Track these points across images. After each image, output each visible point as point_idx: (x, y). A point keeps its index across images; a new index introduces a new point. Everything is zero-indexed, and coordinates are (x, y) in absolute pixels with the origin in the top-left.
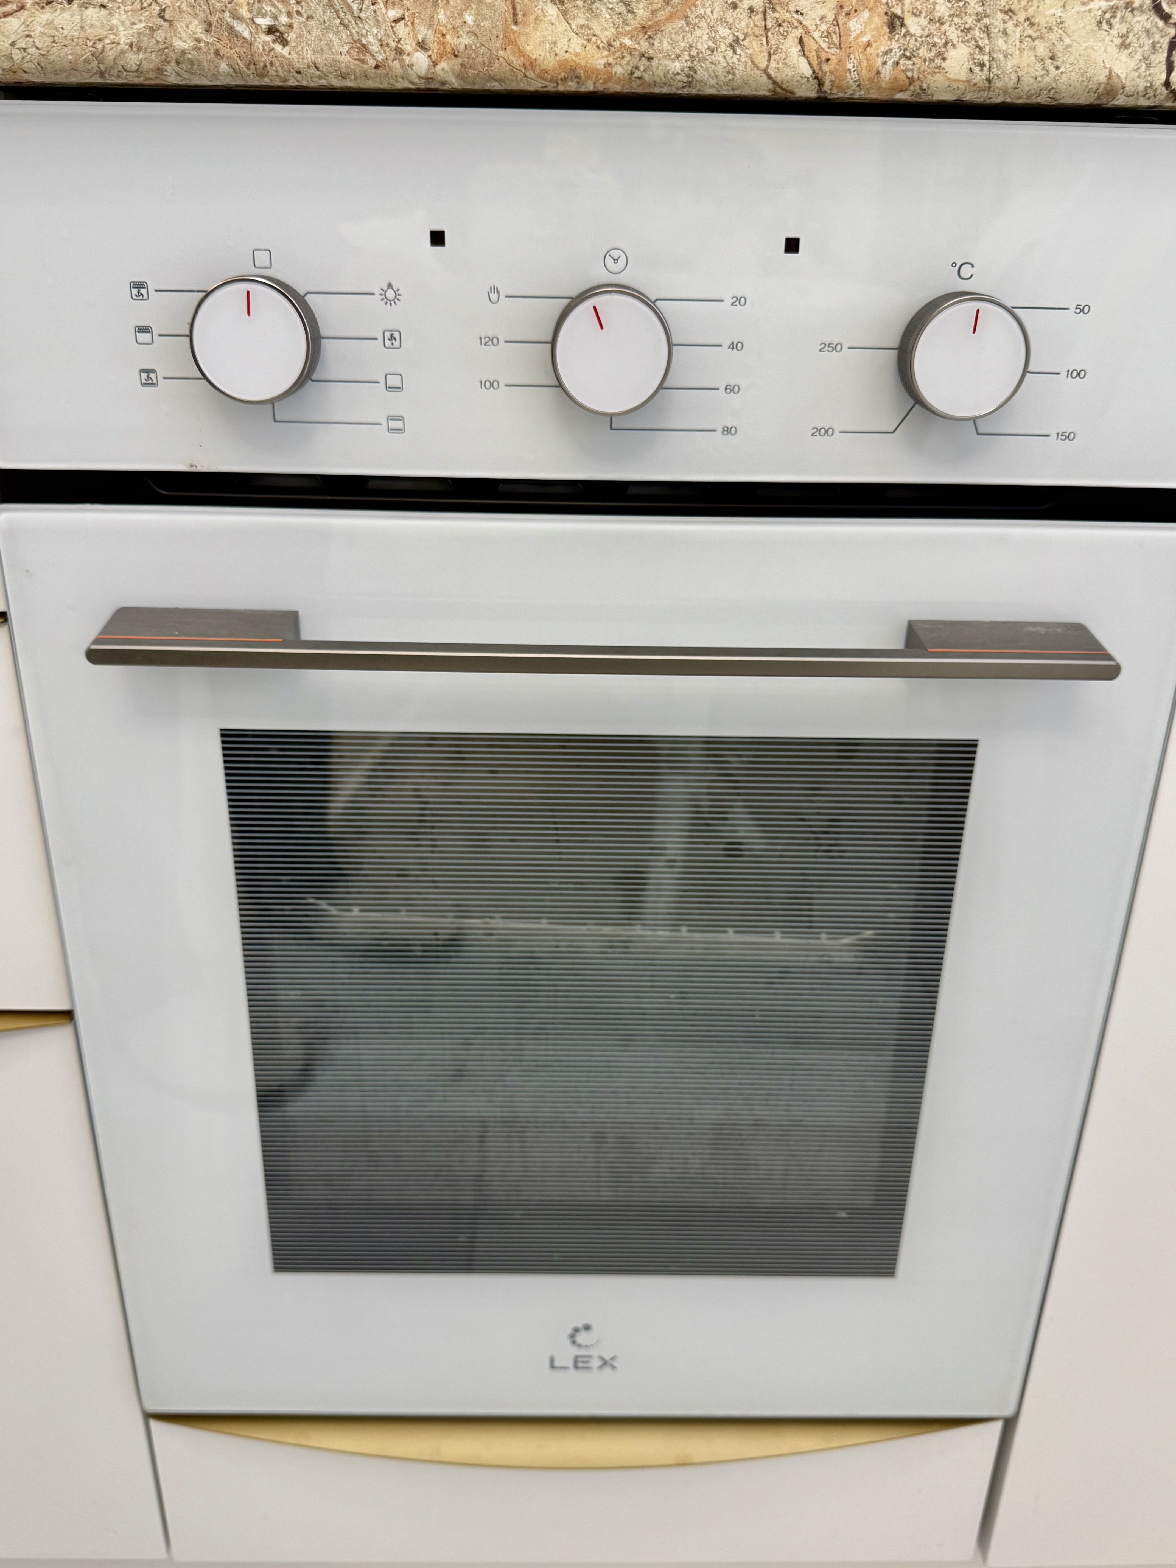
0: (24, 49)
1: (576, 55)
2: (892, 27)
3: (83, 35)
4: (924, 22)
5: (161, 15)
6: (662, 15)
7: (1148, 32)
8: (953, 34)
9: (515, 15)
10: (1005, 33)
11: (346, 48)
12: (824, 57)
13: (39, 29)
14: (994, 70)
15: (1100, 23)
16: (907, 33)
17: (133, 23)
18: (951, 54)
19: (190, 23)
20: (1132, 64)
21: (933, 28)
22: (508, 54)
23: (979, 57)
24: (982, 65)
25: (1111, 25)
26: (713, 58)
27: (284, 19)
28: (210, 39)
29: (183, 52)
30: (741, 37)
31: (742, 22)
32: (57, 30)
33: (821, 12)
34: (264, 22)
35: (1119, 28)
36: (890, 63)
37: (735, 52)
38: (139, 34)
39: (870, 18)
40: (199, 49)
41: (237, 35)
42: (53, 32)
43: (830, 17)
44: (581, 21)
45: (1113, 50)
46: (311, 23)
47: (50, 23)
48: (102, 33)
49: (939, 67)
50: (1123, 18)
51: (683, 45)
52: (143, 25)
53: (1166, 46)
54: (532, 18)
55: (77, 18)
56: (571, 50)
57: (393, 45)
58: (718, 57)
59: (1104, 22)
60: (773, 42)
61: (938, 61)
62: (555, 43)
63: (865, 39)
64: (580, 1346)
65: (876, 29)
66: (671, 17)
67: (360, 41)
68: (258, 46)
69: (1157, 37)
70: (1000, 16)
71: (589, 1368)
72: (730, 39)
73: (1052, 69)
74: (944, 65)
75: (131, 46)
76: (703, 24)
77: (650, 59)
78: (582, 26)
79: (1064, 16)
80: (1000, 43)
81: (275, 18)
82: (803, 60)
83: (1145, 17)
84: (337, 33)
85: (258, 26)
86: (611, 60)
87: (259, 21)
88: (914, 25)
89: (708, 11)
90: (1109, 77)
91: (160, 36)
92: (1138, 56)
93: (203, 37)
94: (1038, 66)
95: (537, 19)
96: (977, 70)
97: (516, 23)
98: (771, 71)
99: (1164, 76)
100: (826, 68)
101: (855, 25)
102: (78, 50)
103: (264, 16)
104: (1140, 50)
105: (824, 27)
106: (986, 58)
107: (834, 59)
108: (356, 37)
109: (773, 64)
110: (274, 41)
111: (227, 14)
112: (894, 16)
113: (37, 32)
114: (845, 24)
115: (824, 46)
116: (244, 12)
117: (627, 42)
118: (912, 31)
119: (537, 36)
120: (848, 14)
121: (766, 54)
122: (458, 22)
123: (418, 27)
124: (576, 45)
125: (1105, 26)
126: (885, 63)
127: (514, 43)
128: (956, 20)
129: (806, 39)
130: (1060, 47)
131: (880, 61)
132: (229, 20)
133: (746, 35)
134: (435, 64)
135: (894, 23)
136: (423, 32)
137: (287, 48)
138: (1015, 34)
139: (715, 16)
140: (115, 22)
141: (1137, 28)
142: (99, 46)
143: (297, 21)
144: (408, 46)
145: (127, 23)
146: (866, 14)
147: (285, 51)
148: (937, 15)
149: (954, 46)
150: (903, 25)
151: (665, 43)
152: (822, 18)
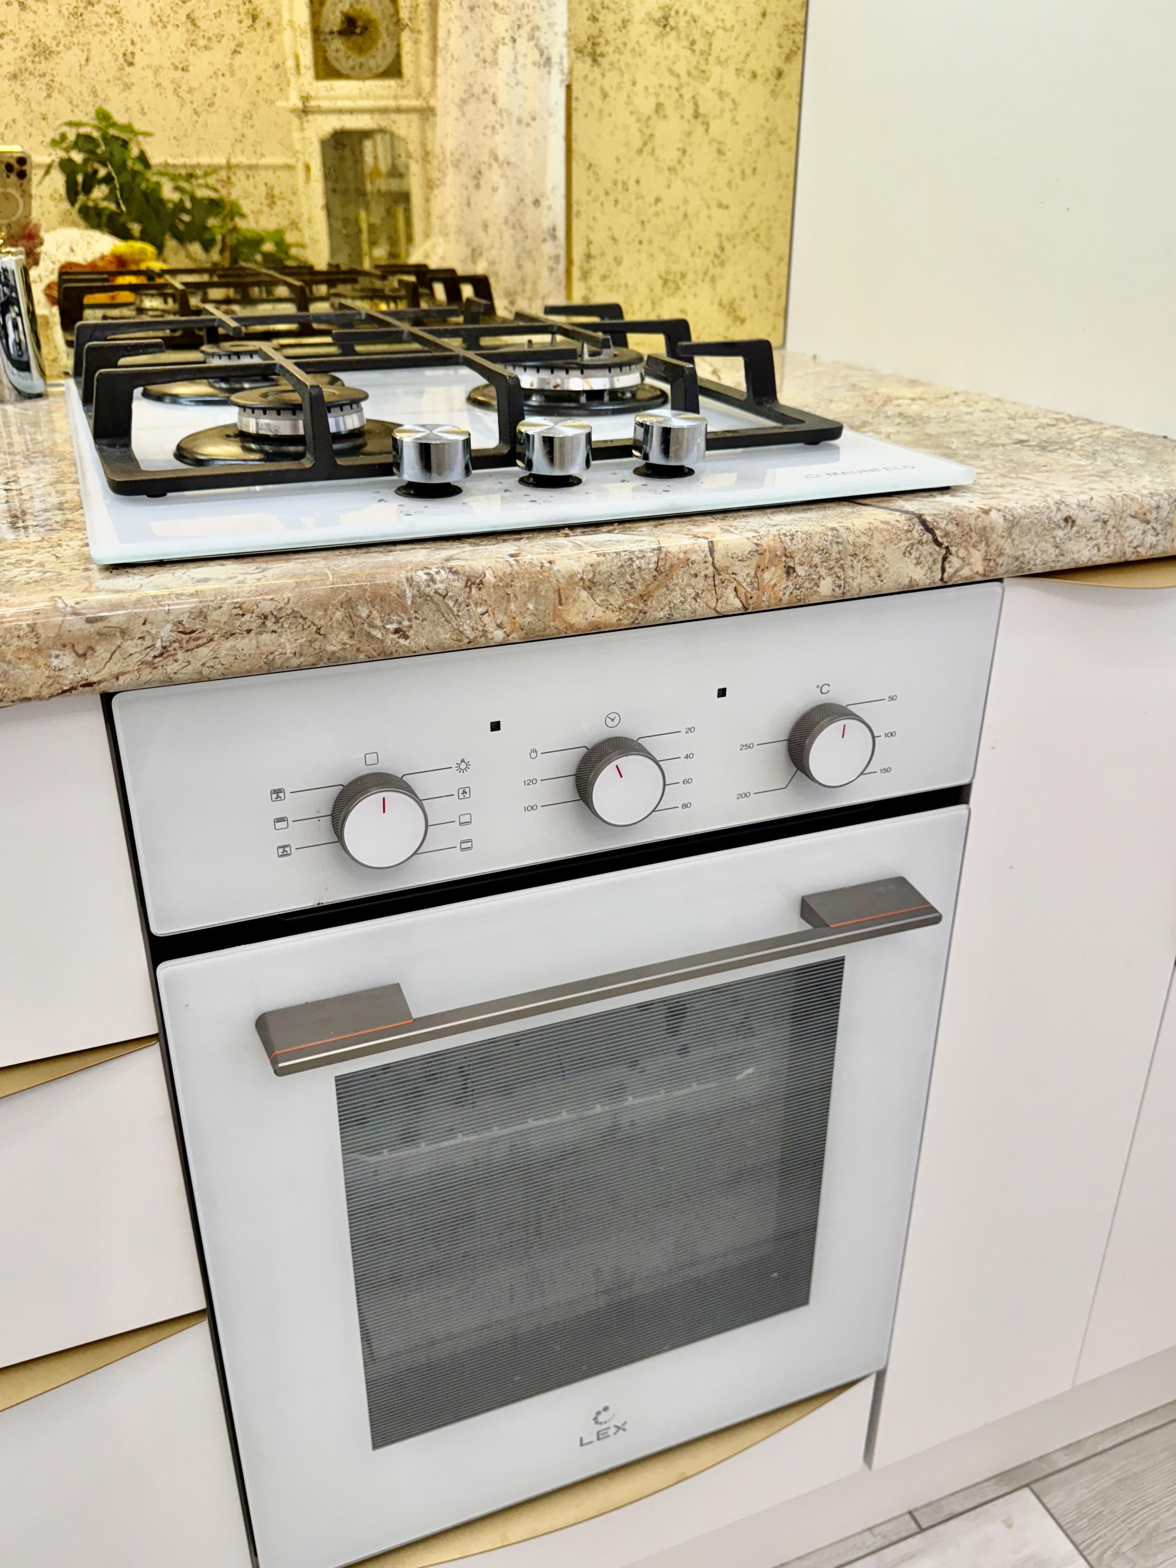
0: (212, 667)
1: (599, 617)
2: (788, 574)
3: (258, 651)
4: (806, 567)
5: (318, 632)
6: (651, 587)
7: (931, 554)
8: (823, 572)
9: (560, 600)
10: (852, 567)
11: (449, 635)
12: (749, 596)
13: (224, 652)
14: (847, 588)
15: (904, 553)
16: (797, 575)
17: (296, 640)
18: (823, 583)
19: (339, 634)
20: (923, 572)
21: (811, 571)
22: (557, 623)
23: (838, 582)
24: (840, 586)
25: (910, 554)
26: (683, 607)
27: (406, 623)
28: (353, 642)
29: (333, 653)
30: (700, 592)
31: (700, 583)
32: (238, 651)
33: (747, 571)
34: (391, 627)
35: (915, 554)
36: (788, 593)
37: (696, 601)
38: (301, 646)
39: (776, 571)
40: (345, 649)
41: (373, 637)
42: (235, 653)
43: (753, 573)
44: (603, 598)
45: (912, 566)
46: (425, 623)
47: (233, 648)
48: (273, 649)
49: (816, 591)
50: (917, 549)
51: (665, 602)
52: (304, 639)
53: (940, 560)
54: (571, 600)
55: (254, 642)
56: (596, 615)
57: (480, 628)
58: (687, 606)
59: (907, 553)
60: (719, 592)
61: (815, 588)
62: (586, 613)
63: (773, 583)
64: (601, 1423)
65: (780, 576)
66: (658, 587)
67: (458, 629)
68: (388, 642)
69: (936, 556)
70: (849, 558)
71: (608, 1436)
72: (693, 595)
73: (879, 582)
74: (819, 589)
75: (295, 654)
76: (677, 588)
77: (645, 613)
78: (603, 601)
79: (885, 553)
80: (850, 573)
81: (400, 623)
82: (737, 600)
83: (928, 547)
84: (442, 627)
85: (387, 630)
86: (621, 617)
87: (388, 626)
88: (801, 571)
89: (680, 581)
90: (911, 581)
91: (317, 645)
92: (926, 568)
93: (348, 641)
94: (871, 582)
95: (574, 600)
96: (837, 589)
97: (561, 604)
98: (718, 609)
99: (940, 576)
100: (750, 602)
101: (767, 576)
102: (255, 662)
103: (392, 623)
104: (927, 565)
105: (748, 580)
106: (842, 582)
107: (755, 597)
108: (456, 627)
109: (719, 605)
110: (399, 638)
111: (366, 625)
112: (790, 567)
113: (223, 655)
114: (761, 576)
115: (749, 590)
116: (378, 623)
117: (631, 605)
118: (800, 574)
119: (574, 610)
120: (763, 570)
121: (715, 600)
122: (523, 610)
123: (497, 616)
124: (600, 612)
125: (907, 554)
126: (784, 594)
127: (560, 616)
128: (825, 564)
129: (739, 588)
130: (883, 569)
131: (781, 593)
132: (367, 629)
133: (703, 591)
134: (508, 635)
135: (789, 571)
136: (500, 618)
137: (408, 641)
138: (858, 566)
139: (685, 582)
140: (283, 640)
141: (925, 553)
142: (271, 657)
143: (415, 623)
144: (491, 628)
145: (292, 640)
146: (773, 569)
147: (407, 643)
148: (814, 563)
149: (824, 579)
150: (794, 571)
151: (654, 603)
152: (748, 575)
